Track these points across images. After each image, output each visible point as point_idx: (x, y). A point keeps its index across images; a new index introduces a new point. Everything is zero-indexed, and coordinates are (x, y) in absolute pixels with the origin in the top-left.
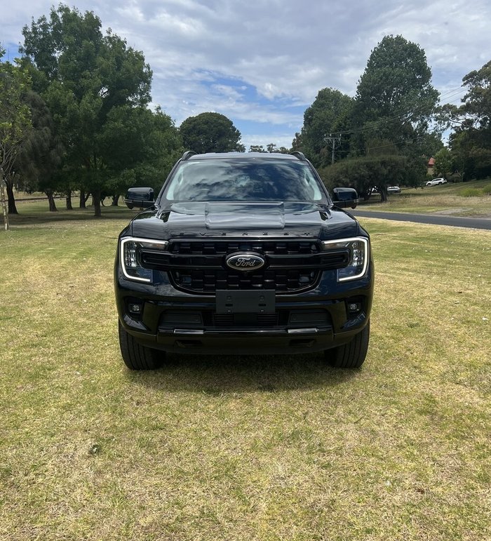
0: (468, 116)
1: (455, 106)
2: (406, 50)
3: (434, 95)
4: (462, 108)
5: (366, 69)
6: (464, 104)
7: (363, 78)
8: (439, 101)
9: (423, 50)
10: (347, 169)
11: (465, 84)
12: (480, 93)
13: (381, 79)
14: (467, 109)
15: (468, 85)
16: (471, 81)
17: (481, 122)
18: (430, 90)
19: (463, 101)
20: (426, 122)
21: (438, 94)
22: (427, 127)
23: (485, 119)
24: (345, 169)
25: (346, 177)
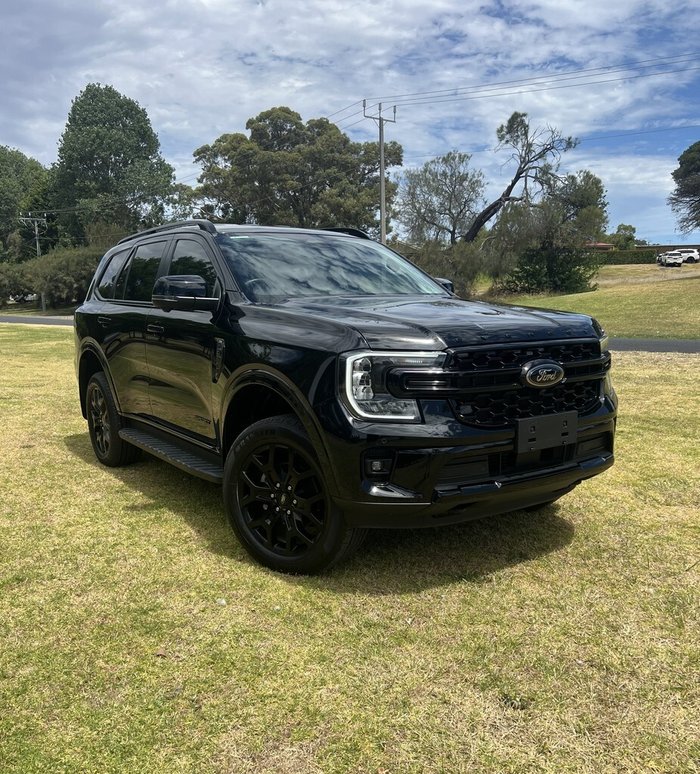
0: (208, 202)
1: (189, 188)
2: (121, 107)
3: (168, 171)
4: (198, 189)
5: (67, 126)
6: (202, 185)
7: (66, 137)
8: (175, 178)
9: (144, 110)
10: (68, 262)
11: (197, 160)
12: (219, 174)
13: (94, 141)
14: (205, 192)
15: (201, 162)
16: (205, 157)
17: (222, 209)
18: (161, 163)
19: (200, 181)
20: (162, 205)
21: (172, 170)
22: (163, 212)
23: (227, 207)
24: (64, 263)
25: (68, 275)
